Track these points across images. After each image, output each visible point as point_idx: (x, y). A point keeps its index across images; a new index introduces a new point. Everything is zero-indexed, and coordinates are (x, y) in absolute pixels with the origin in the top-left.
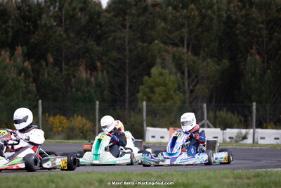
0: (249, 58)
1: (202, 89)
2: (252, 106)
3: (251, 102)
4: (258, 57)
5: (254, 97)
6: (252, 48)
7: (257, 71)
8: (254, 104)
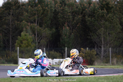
0: (64, 28)
1: (43, 41)
2: (65, 49)
3: (65, 47)
4: (68, 28)
5: (66, 45)
6: (65, 24)
7: (67, 33)
8: (66, 48)
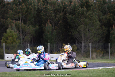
0: (47, 25)
1: (28, 38)
2: (48, 45)
4: (50, 24)
5: (49, 41)
6: (48, 21)
7: (50, 30)
8: (49, 44)
